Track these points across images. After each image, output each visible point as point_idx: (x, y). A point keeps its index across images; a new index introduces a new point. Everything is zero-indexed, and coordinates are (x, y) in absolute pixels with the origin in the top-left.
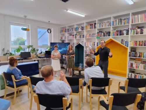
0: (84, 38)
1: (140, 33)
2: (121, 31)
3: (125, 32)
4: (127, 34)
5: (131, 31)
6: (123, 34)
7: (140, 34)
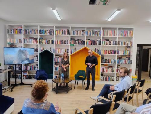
0: (54, 44)
1: (108, 44)
3: (98, 42)
4: (99, 45)
5: (103, 42)
6: (96, 44)
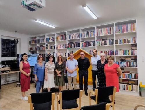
0: (55, 49)
2: (88, 43)
3: (92, 43)
5: (97, 43)
7: (104, 45)
